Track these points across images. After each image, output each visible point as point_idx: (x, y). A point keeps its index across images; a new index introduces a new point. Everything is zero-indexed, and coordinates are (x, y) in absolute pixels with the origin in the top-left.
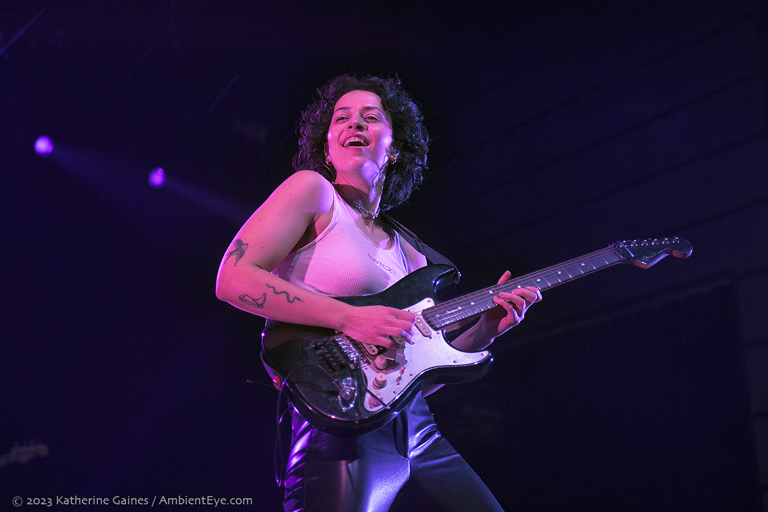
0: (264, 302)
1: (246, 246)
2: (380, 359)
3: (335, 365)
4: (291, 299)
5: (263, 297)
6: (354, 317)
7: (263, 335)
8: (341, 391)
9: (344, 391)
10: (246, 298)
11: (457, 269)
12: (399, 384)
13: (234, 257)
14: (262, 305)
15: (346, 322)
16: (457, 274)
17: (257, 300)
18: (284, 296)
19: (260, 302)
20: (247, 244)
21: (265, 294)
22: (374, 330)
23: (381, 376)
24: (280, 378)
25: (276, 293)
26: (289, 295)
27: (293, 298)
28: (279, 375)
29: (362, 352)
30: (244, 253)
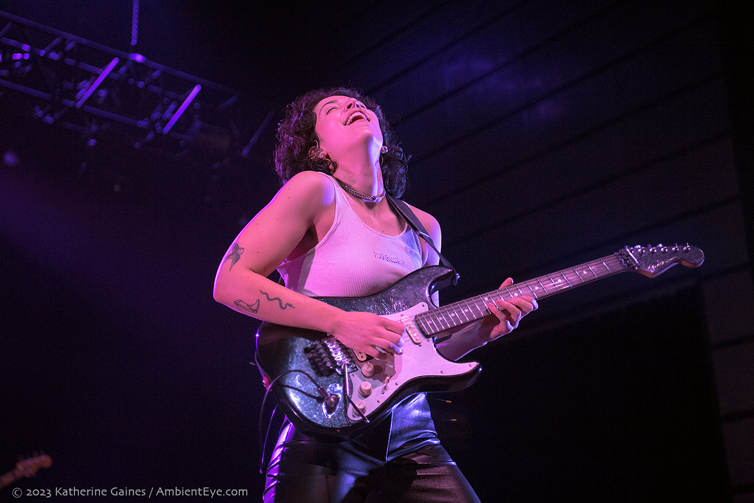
0: (258, 307)
1: (242, 250)
2: (367, 367)
3: (323, 371)
4: (284, 306)
5: (257, 304)
6: (345, 324)
7: (257, 335)
8: (326, 398)
9: (329, 398)
10: (241, 303)
11: (455, 270)
12: (383, 393)
13: (230, 261)
14: (256, 311)
15: (336, 328)
16: (455, 277)
17: (252, 306)
18: (277, 302)
19: (254, 307)
20: (243, 249)
21: (259, 300)
22: (363, 339)
23: (367, 385)
24: (269, 380)
25: (269, 299)
26: (281, 302)
27: (285, 304)
28: (269, 377)
29: (351, 358)
30: (239, 258)
